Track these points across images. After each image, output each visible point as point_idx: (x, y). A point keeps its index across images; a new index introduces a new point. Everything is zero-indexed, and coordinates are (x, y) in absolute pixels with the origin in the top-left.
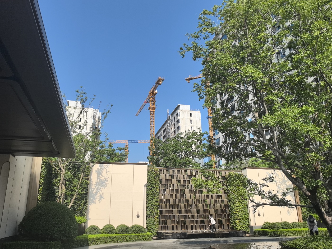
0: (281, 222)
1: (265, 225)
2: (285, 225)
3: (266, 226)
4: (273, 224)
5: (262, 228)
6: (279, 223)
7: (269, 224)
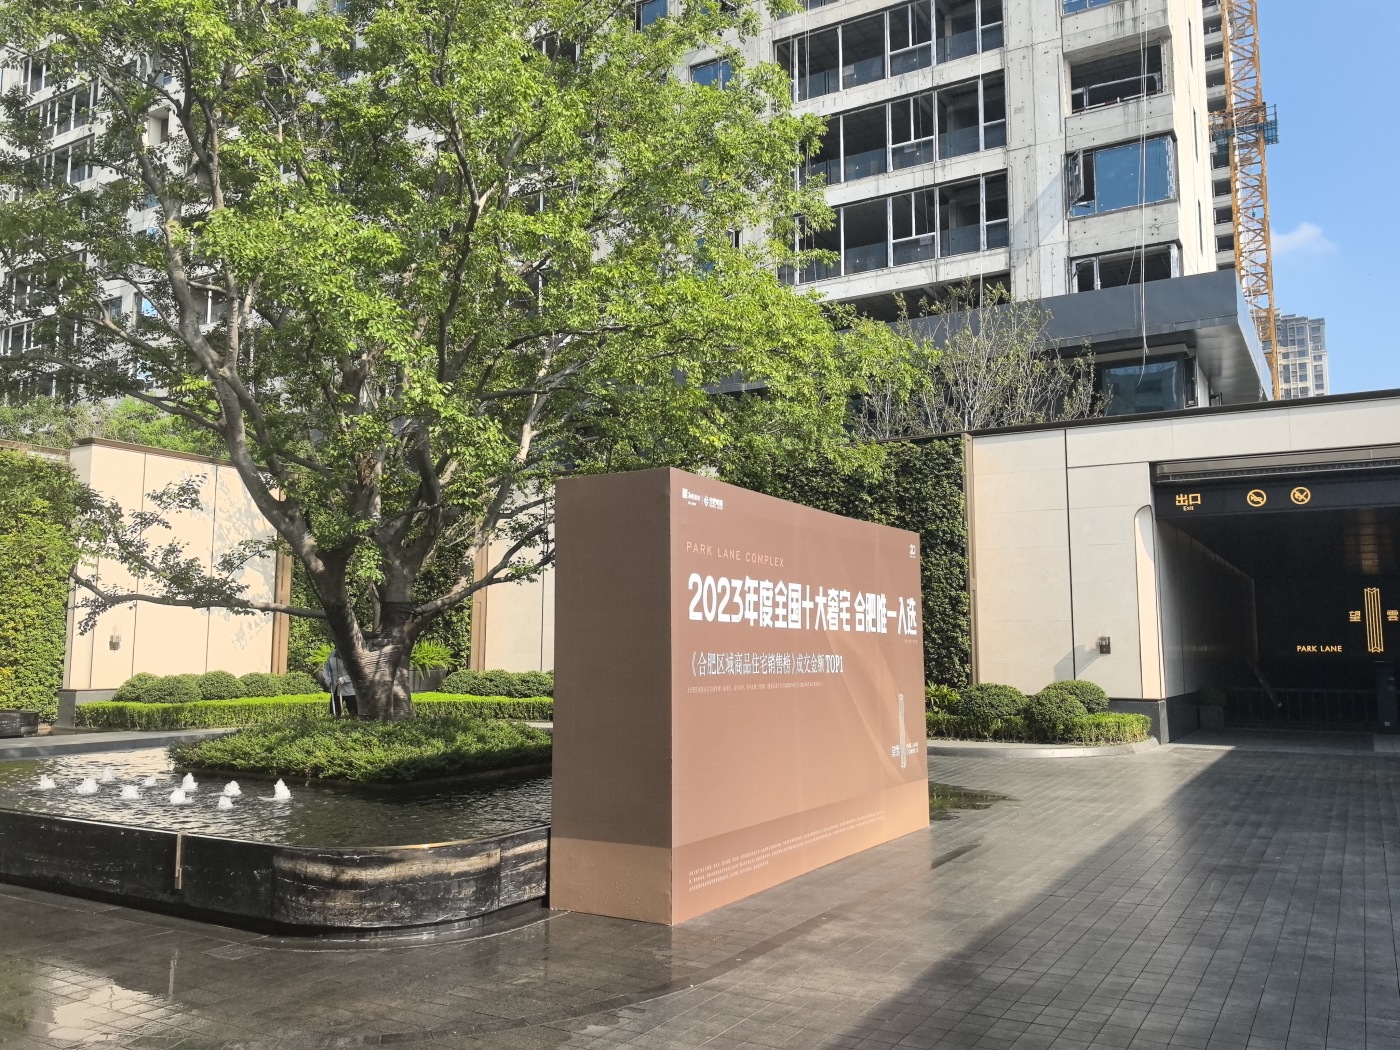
0: (201, 672)
1: (134, 686)
2: (217, 686)
3: (137, 689)
4: (168, 679)
5: (119, 698)
6: (194, 678)
7: (149, 682)
